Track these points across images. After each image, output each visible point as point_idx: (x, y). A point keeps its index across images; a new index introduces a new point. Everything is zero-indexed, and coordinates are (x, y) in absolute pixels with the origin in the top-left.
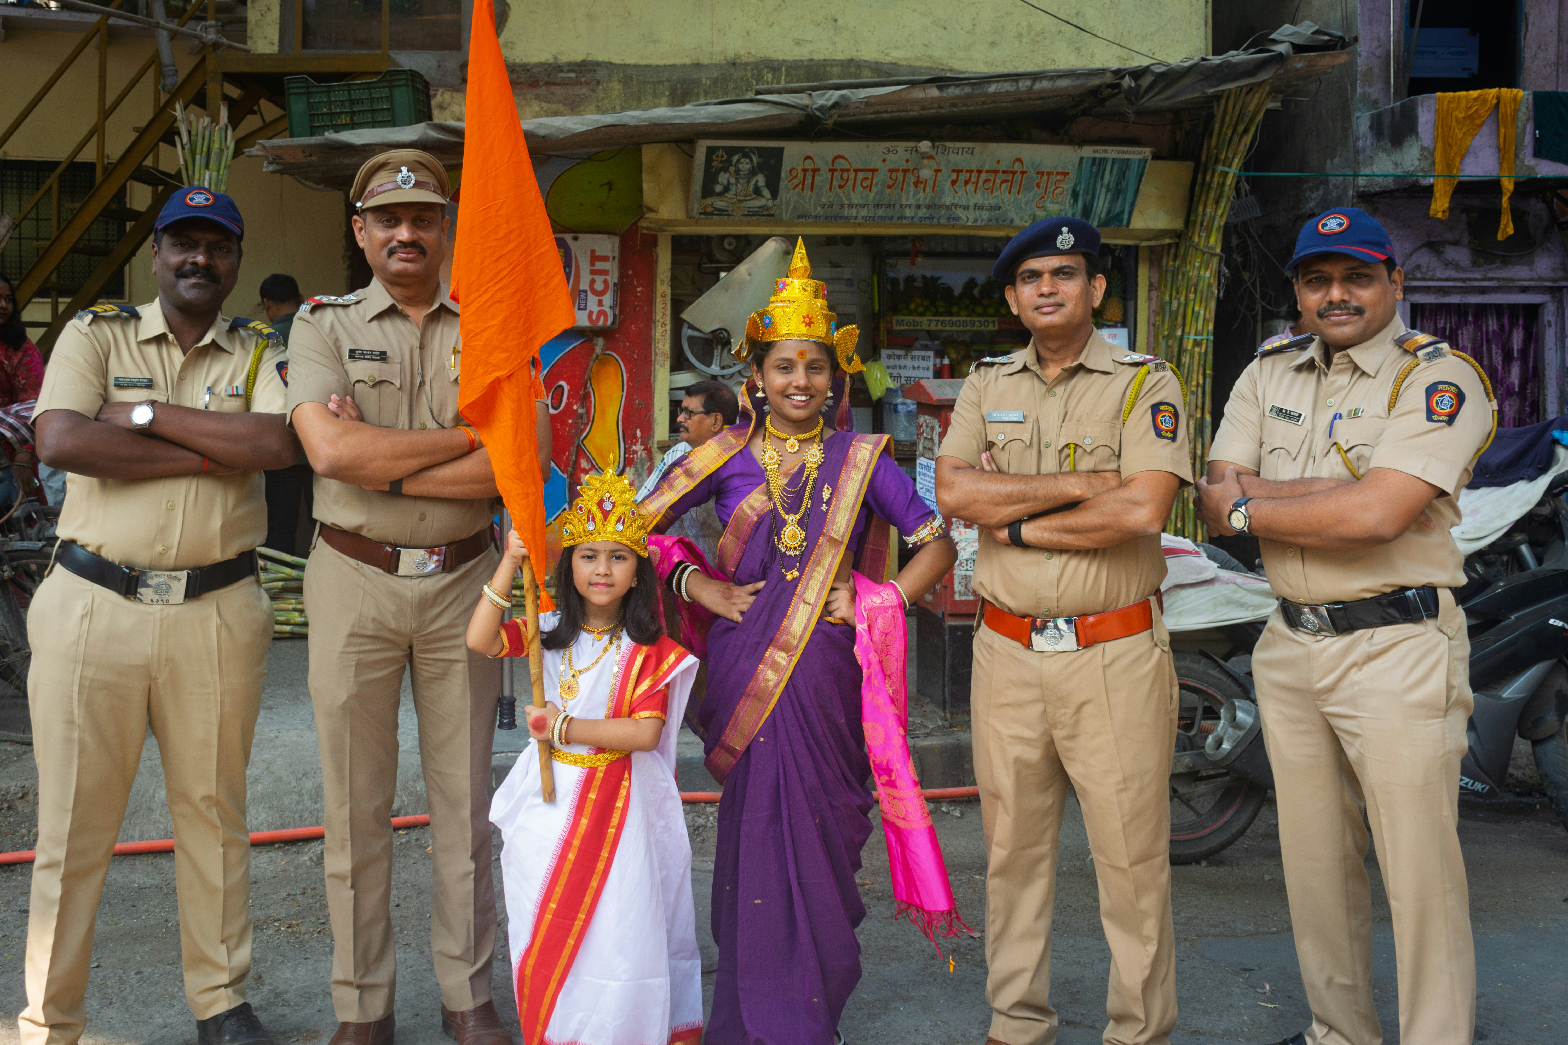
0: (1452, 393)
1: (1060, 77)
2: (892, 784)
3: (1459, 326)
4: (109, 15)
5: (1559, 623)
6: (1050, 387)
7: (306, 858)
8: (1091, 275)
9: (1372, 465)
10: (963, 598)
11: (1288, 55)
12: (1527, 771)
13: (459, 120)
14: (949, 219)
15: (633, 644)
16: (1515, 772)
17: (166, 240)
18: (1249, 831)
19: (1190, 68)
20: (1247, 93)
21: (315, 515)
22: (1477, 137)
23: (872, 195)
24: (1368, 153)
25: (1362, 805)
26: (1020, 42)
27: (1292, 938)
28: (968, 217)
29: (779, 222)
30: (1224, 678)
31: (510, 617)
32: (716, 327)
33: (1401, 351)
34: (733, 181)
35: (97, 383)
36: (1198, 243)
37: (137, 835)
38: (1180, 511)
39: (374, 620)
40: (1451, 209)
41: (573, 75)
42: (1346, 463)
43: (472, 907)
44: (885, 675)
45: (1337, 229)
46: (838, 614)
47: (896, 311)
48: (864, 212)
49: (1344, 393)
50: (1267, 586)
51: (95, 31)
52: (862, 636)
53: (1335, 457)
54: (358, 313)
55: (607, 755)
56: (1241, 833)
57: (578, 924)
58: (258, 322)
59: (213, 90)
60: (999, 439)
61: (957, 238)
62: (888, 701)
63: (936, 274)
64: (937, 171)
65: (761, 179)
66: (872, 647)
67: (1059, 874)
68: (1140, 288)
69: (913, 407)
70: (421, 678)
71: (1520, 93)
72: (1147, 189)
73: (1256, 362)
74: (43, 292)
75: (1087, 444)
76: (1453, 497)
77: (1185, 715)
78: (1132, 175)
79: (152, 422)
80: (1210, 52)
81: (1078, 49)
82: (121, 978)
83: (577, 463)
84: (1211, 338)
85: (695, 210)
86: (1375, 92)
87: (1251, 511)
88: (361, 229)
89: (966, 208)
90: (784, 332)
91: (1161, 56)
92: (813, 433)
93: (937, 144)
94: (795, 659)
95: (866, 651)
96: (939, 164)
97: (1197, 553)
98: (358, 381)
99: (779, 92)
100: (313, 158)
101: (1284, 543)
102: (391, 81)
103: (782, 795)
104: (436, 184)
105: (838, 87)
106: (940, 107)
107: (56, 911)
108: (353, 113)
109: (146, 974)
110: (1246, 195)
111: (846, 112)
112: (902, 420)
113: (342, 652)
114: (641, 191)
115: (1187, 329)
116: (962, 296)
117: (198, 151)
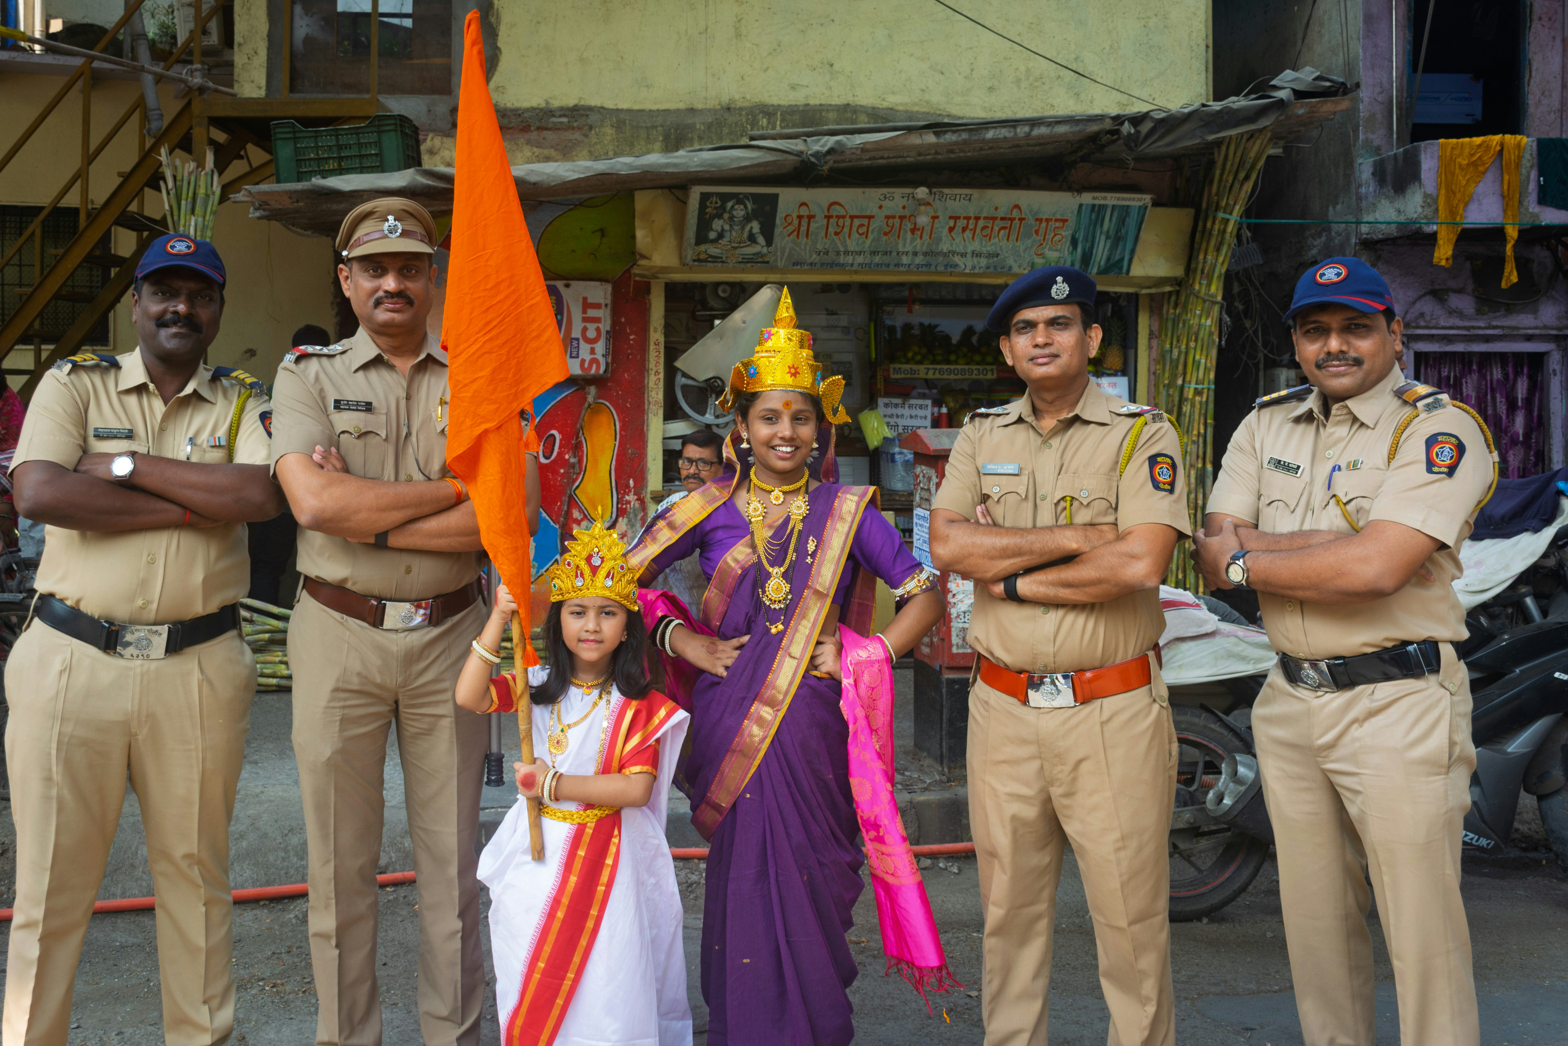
0: (1452, 444)
1: (1058, 123)
2: (880, 840)
3: (1463, 375)
4: (93, 58)
5: (1564, 677)
6: (1046, 439)
7: (292, 916)
8: (1086, 326)
9: (1372, 517)
10: (961, 651)
11: (1289, 101)
12: (1533, 826)
13: (449, 165)
14: (946, 266)
15: (623, 698)
16: (1521, 827)
17: (146, 289)
18: (1251, 887)
19: (1191, 114)
20: (1248, 140)
21: (299, 568)
22: (1481, 184)
23: (868, 242)
24: (1371, 199)
25: (1364, 863)
26: (1019, 87)
27: (1293, 998)
28: (966, 264)
29: (774, 269)
30: (1226, 733)
31: (498, 672)
32: (711, 375)
33: (1400, 402)
34: (727, 227)
35: (75, 433)
36: (1199, 291)
37: (119, 892)
38: (1181, 562)
39: (359, 674)
40: (1455, 256)
41: (565, 120)
42: (1345, 515)
43: (459, 967)
44: (872, 730)
45: (1335, 279)
46: (824, 668)
47: (893, 359)
48: (860, 259)
49: (1342, 444)
50: (1265, 639)
51: (79, 74)
52: (848, 691)
53: (1334, 510)
54: (344, 363)
55: (596, 812)
56: (1243, 889)
57: (567, 983)
58: (240, 372)
59: (199, 134)
60: (995, 491)
61: (955, 285)
62: (875, 757)
63: (934, 322)
64: (934, 218)
65: (755, 226)
66: (859, 703)
67: (1057, 932)
68: (1140, 336)
69: (910, 457)
70: (408, 734)
71: (1524, 140)
72: (1148, 236)
73: (1254, 413)
74: (25, 339)
75: (1084, 496)
76: (1454, 549)
77: (1186, 769)
78: (1132, 222)
79: (133, 473)
80: (1211, 97)
81: (1077, 95)
82: (101, 1039)
83: (568, 513)
84: (1213, 387)
85: (689, 257)
86: (1377, 138)
87: (1249, 564)
88: (347, 278)
89: (963, 255)
90: (770, 382)
91: (1161, 102)
92: (798, 485)
93: (934, 190)
94: (781, 714)
95: (852, 706)
96: (935, 211)
97: (1198, 605)
98: (343, 432)
99: (773, 138)
100: (301, 204)
101: (1283, 596)
102: (379, 126)
103: (769, 852)
104: (424, 233)
105: (833, 133)
106: (937, 153)
107: (34, 971)
108: (341, 159)
109: (127, 1035)
110: (1248, 243)
111: (842, 158)
112: (900, 469)
113: (327, 707)
114: (633, 237)
115: (1188, 378)
116: (961, 343)
117: (184, 196)
